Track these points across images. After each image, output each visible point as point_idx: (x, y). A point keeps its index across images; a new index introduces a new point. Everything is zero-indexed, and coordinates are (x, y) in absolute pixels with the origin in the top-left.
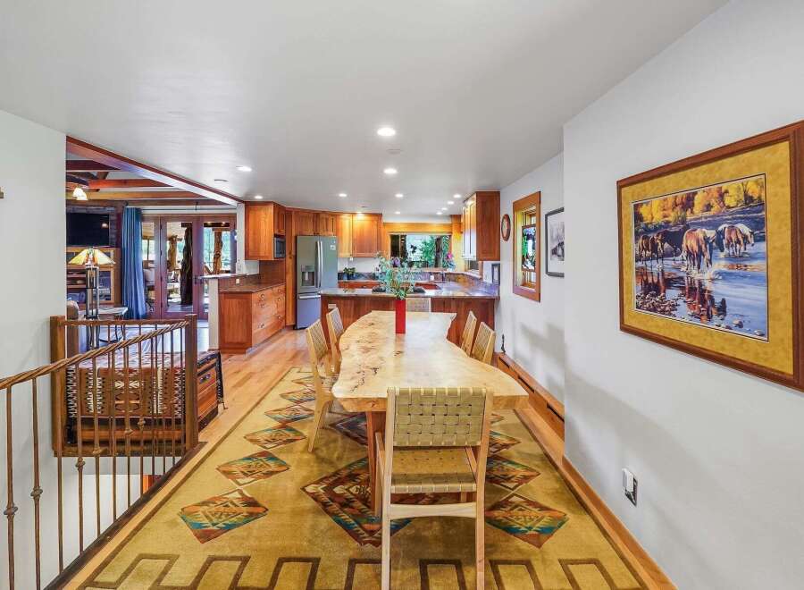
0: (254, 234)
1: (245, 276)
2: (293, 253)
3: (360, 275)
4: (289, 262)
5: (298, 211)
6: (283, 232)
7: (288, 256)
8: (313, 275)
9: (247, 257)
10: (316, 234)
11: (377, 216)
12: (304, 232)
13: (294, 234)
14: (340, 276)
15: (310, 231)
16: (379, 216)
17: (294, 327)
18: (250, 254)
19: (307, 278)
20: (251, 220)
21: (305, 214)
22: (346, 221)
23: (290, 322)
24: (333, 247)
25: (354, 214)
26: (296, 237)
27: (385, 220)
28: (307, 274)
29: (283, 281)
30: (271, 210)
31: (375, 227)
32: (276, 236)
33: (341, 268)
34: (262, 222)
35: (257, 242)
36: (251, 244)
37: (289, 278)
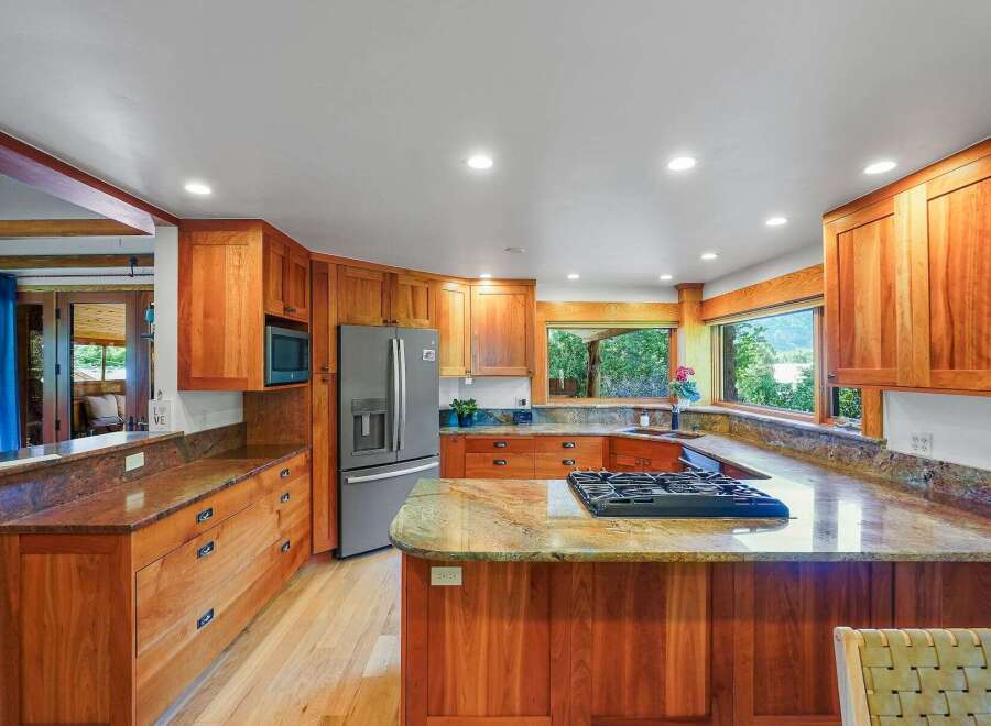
0: (206, 315)
1: (177, 440)
2: (332, 369)
3: (485, 415)
4: (320, 392)
5: (343, 265)
6: (300, 314)
7: (317, 378)
8: (383, 421)
9: (186, 382)
10: (390, 322)
11: (525, 286)
12: (360, 318)
13: (333, 323)
14: (444, 417)
15: (373, 315)
16: (528, 285)
17: (336, 555)
18: (196, 373)
19: (366, 431)
20: (198, 274)
21: (363, 274)
22: (455, 297)
23: (323, 542)
24: (428, 354)
25: (472, 280)
26: (339, 328)
27: (541, 295)
28: (366, 421)
29: (305, 444)
30: (255, 244)
31: (520, 311)
32: (270, 320)
33: (445, 401)
34: (230, 281)
35: (214, 339)
36: (197, 343)
37: (320, 434)
